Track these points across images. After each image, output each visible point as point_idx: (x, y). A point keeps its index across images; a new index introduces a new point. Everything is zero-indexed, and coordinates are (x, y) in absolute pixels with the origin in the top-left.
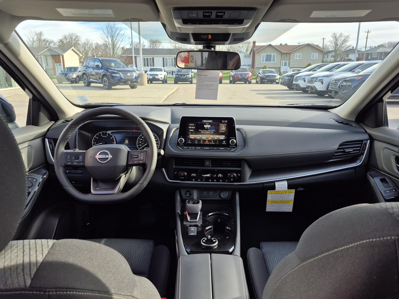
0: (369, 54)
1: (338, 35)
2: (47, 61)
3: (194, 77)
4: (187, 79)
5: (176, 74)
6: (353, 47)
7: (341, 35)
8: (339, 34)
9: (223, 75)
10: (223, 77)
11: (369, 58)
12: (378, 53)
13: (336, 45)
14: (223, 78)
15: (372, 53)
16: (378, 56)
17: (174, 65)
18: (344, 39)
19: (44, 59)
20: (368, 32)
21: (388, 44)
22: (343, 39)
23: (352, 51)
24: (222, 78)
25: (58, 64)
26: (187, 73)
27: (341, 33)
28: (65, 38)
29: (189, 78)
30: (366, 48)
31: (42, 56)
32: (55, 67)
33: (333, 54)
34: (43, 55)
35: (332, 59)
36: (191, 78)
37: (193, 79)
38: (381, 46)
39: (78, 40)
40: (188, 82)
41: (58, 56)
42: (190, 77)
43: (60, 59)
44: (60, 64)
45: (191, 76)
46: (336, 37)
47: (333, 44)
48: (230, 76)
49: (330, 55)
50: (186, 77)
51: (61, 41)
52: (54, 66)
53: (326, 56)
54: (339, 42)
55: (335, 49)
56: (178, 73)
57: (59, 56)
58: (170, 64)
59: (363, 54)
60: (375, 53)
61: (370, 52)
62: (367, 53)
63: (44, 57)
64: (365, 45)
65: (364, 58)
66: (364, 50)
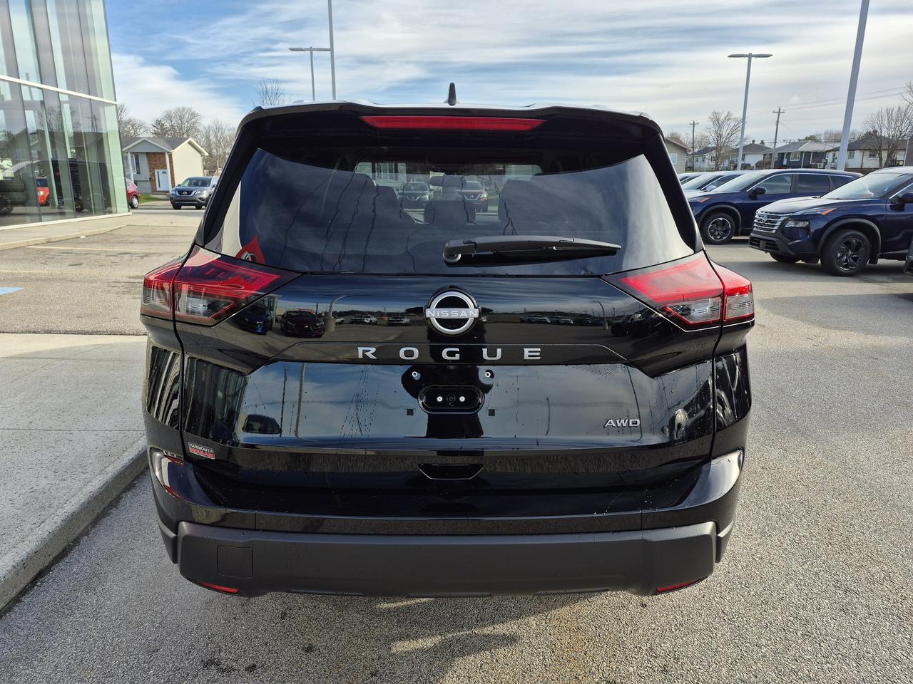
0: (783, 154)
1: (722, 117)
2: (138, 164)
5: (400, 194)
6: (753, 141)
7: (728, 118)
8: (725, 114)
11: (785, 162)
12: (802, 153)
13: (720, 136)
15: (790, 153)
16: (801, 159)
18: (735, 126)
19: (132, 160)
20: (779, 112)
21: (825, 134)
22: (732, 124)
23: (753, 148)
25: (161, 171)
26: (421, 192)
27: (729, 113)
28: (169, 117)
29: (427, 202)
30: (775, 143)
32: (155, 176)
33: (714, 154)
34: (131, 153)
35: (713, 164)
38: (812, 139)
39: (194, 123)
41: (161, 156)
42: (428, 199)
43: (165, 161)
44: (164, 170)
46: (718, 120)
47: (713, 135)
49: (707, 156)
50: (419, 199)
51: (159, 123)
52: (153, 175)
53: (700, 159)
54: (725, 130)
55: (718, 145)
56: (405, 192)
57: (163, 154)
59: (771, 154)
60: (795, 154)
61: (786, 151)
62: (779, 154)
63: (132, 157)
64: (774, 137)
65: (773, 163)
66: (772, 146)
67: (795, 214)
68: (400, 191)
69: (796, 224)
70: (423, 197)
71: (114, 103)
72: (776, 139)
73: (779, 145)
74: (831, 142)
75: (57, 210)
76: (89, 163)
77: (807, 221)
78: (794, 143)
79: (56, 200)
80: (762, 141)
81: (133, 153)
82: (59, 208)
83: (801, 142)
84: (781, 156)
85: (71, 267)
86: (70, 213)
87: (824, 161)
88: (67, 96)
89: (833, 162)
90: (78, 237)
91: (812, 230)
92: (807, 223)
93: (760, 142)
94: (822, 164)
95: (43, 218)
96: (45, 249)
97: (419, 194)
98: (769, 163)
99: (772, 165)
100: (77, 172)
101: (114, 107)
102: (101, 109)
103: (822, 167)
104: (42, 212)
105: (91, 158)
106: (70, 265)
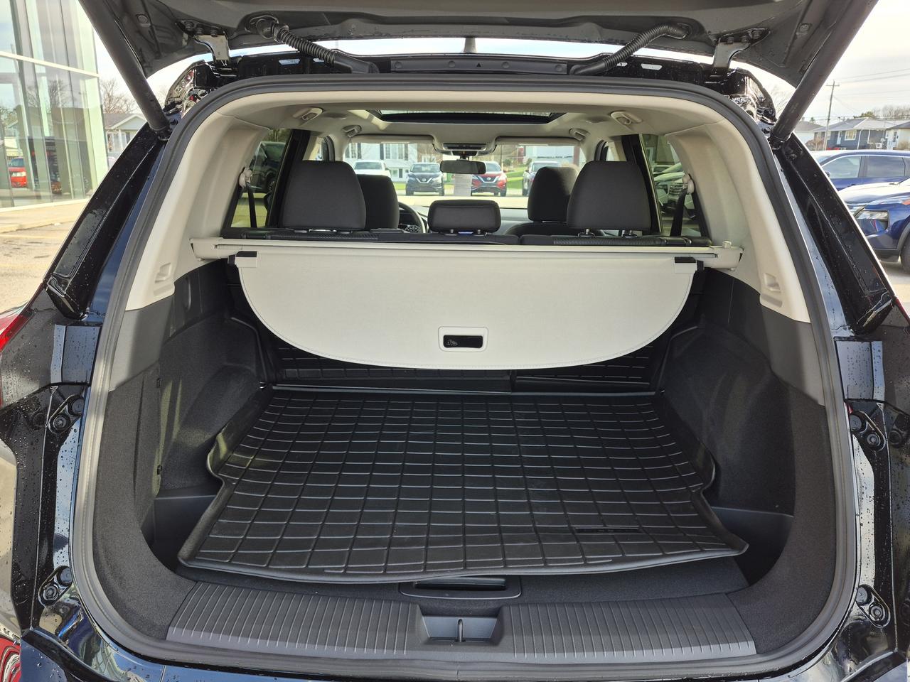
0: (837, 132)
3: (448, 181)
4: (434, 186)
5: (409, 176)
9: (509, 180)
10: (507, 182)
11: (839, 142)
12: (858, 131)
14: (507, 185)
15: (844, 132)
16: (857, 139)
17: (404, 156)
20: (834, 86)
21: (883, 111)
24: (505, 184)
26: (432, 174)
29: (438, 185)
30: (829, 119)
31: (120, 133)
34: (122, 131)
36: (442, 184)
37: (446, 186)
38: (870, 115)
40: (434, 193)
42: (440, 182)
45: (442, 180)
48: (523, 180)
50: (431, 182)
56: (415, 174)
58: (396, 154)
59: (823, 133)
60: (851, 132)
61: (840, 129)
62: (832, 132)
63: (123, 135)
64: (827, 115)
65: (825, 142)
66: (824, 124)
67: (871, 204)
68: (410, 173)
69: (871, 215)
70: (434, 179)
71: (95, 75)
72: (829, 116)
73: (832, 122)
74: (891, 119)
75: (34, 193)
76: (67, 141)
77: (885, 211)
78: (849, 120)
79: (33, 182)
80: (812, 118)
81: (124, 130)
82: (36, 191)
83: (857, 119)
84: (835, 134)
85: (37, 259)
86: (46, 197)
87: (883, 140)
88: (44, 68)
89: (894, 141)
90: (51, 224)
91: (891, 223)
92: (886, 214)
93: (810, 119)
94: (881, 144)
95: (16, 202)
96: (13, 238)
97: (430, 177)
98: (821, 142)
99: (825, 146)
100: (55, 151)
101: (96, 79)
102: (81, 82)
103: (881, 147)
104: (15, 195)
105: (70, 137)
106: (36, 257)
